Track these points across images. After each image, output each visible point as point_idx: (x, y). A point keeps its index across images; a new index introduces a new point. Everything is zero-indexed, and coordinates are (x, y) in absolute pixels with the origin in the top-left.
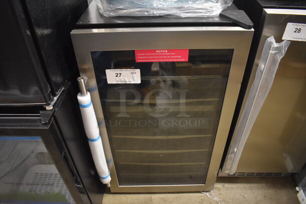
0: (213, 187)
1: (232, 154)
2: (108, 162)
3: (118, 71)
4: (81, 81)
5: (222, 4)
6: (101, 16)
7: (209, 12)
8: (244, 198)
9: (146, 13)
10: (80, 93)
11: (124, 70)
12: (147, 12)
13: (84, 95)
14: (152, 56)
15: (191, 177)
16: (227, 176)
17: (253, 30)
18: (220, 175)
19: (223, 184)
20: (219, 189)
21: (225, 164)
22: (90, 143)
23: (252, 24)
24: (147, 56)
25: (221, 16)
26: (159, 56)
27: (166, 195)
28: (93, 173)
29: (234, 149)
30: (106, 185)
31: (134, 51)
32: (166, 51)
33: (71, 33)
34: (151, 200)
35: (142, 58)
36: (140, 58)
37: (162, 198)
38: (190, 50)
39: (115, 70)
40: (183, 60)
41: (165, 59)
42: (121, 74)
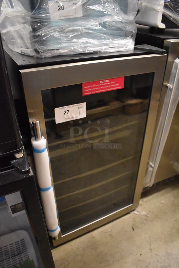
3: (66, 108)
11: (71, 106)
14: (98, 87)
23: (164, 50)
24: (92, 88)
25: (135, 49)
26: (102, 86)
31: (82, 84)
32: (108, 81)
34: (93, 238)
35: (88, 90)
36: (86, 90)
37: (102, 232)
38: (125, 77)
39: (63, 107)
40: (120, 87)
41: (107, 88)
42: (69, 110)
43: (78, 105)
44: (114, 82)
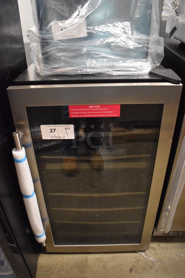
0: (149, 247)
1: (166, 211)
2: (43, 220)
3: (53, 127)
4: (16, 136)
5: (151, 64)
6: (38, 75)
7: (139, 70)
8: (180, 257)
9: (79, 72)
10: (15, 148)
11: (58, 125)
12: (81, 70)
13: (19, 150)
14: (85, 111)
15: (126, 237)
16: (162, 235)
17: (181, 85)
18: (155, 234)
19: (158, 243)
20: (154, 249)
21: (160, 222)
22: (25, 199)
23: (180, 79)
24: (81, 111)
25: (151, 74)
26: (92, 111)
27: (102, 255)
28: (28, 231)
29: (168, 206)
30: (41, 244)
31: (68, 106)
32: (99, 106)
33: (7, 89)
34: (87, 260)
35: (75, 113)
36: (73, 113)
37: (98, 259)
38: (121, 105)
39: (49, 125)
40: (115, 115)
41: (98, 114)
42: (55, 129)
43: (65, 126)
44: (107, 109)
